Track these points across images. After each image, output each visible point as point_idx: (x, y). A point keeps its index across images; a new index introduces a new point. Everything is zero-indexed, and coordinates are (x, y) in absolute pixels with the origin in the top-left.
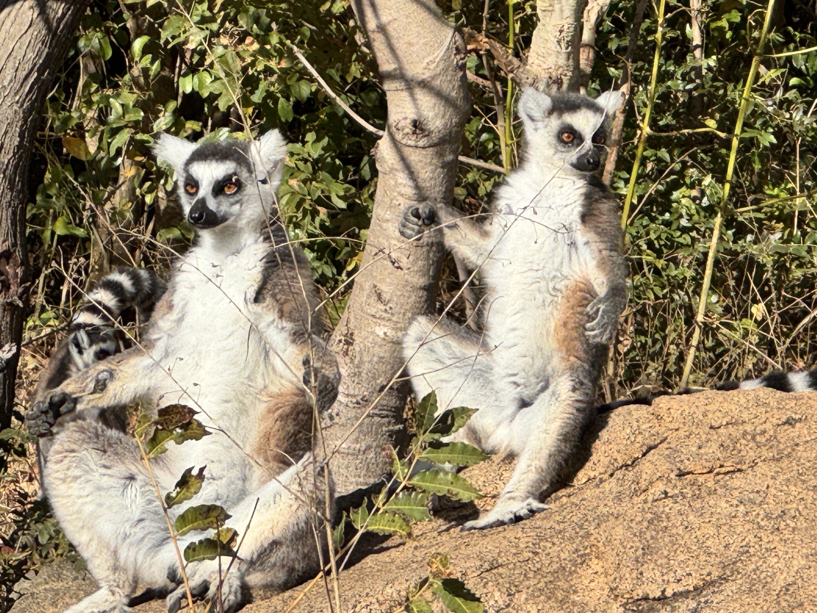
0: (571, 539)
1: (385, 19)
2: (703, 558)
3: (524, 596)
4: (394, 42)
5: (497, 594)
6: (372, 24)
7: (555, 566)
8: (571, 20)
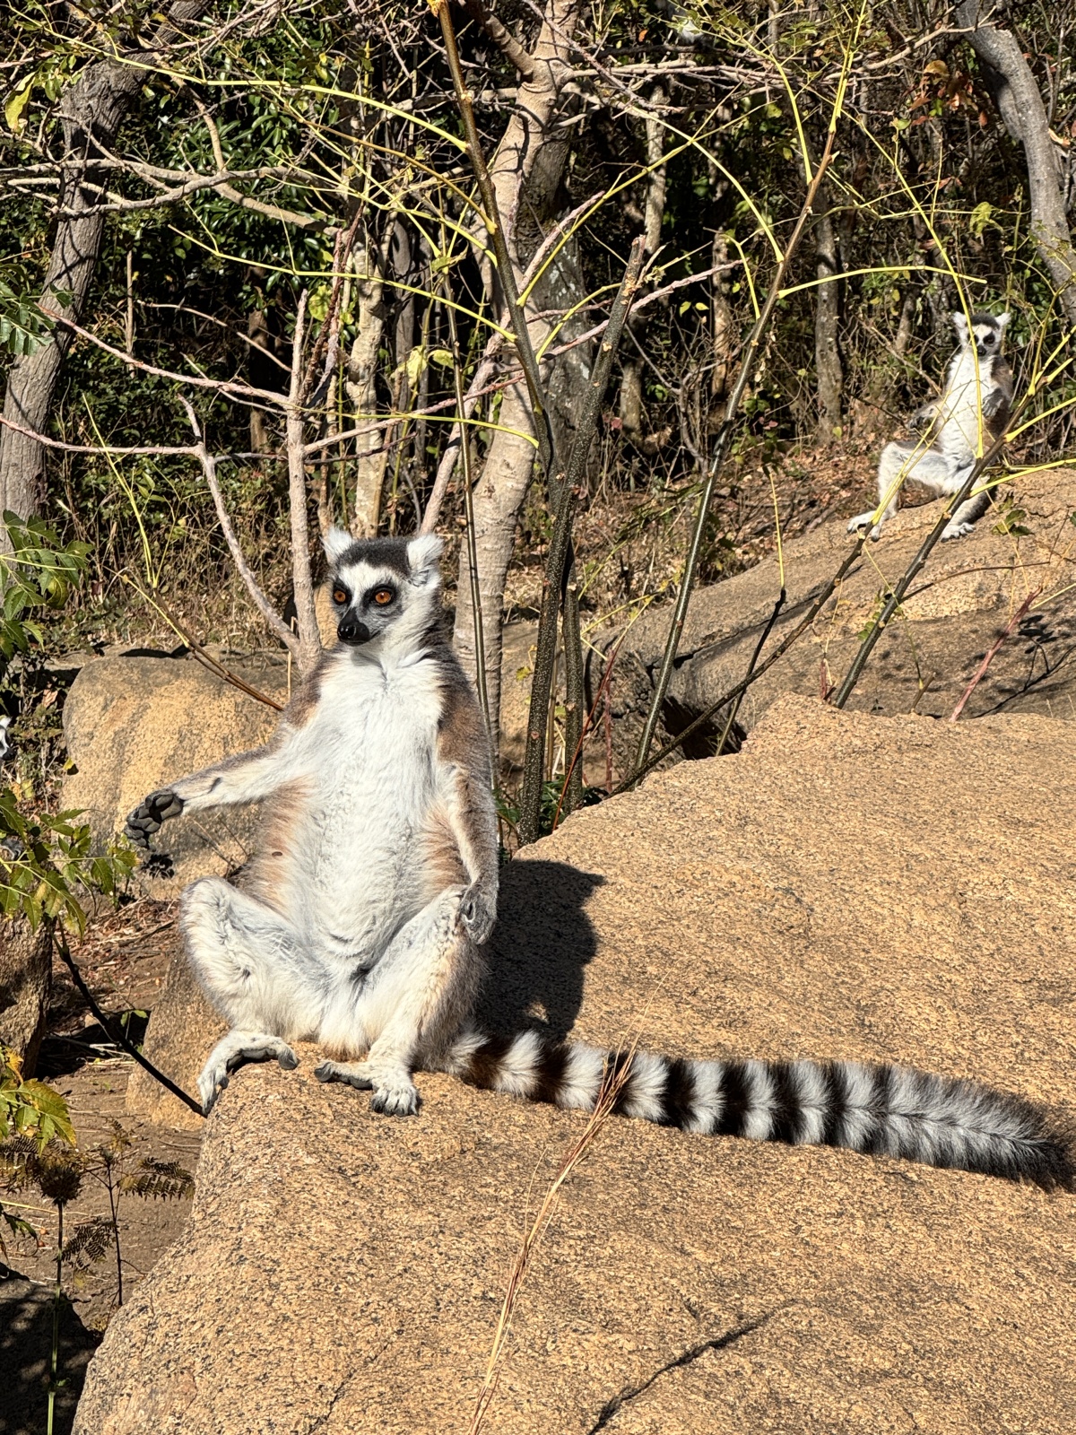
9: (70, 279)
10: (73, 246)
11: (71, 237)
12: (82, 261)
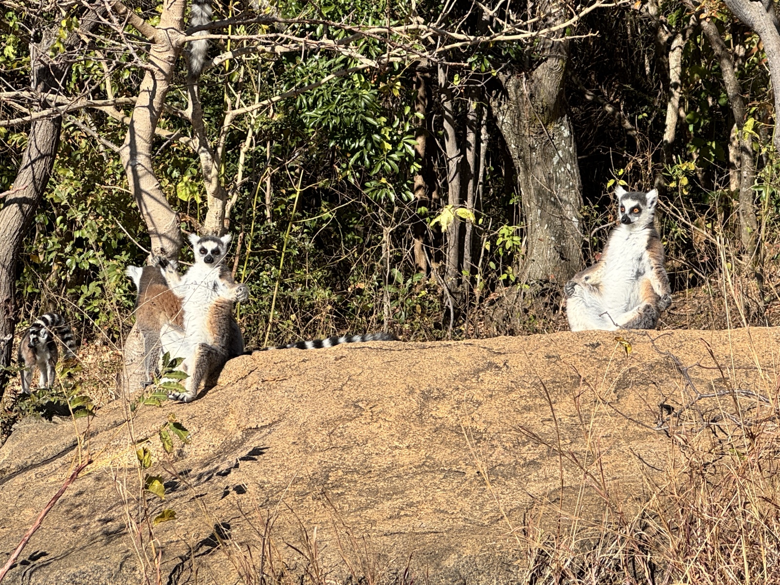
0: (222, 406)
1: (149, 211)
2: (272, 413)
3: (204, 428)
4: (153, 219)
5: (194, 428)
6: (145, 212)
7: (216, 416)
8: (221, 209)
9: (33, 169)
10: (36, 147)
11: (35, 141)
12: (42, 157)
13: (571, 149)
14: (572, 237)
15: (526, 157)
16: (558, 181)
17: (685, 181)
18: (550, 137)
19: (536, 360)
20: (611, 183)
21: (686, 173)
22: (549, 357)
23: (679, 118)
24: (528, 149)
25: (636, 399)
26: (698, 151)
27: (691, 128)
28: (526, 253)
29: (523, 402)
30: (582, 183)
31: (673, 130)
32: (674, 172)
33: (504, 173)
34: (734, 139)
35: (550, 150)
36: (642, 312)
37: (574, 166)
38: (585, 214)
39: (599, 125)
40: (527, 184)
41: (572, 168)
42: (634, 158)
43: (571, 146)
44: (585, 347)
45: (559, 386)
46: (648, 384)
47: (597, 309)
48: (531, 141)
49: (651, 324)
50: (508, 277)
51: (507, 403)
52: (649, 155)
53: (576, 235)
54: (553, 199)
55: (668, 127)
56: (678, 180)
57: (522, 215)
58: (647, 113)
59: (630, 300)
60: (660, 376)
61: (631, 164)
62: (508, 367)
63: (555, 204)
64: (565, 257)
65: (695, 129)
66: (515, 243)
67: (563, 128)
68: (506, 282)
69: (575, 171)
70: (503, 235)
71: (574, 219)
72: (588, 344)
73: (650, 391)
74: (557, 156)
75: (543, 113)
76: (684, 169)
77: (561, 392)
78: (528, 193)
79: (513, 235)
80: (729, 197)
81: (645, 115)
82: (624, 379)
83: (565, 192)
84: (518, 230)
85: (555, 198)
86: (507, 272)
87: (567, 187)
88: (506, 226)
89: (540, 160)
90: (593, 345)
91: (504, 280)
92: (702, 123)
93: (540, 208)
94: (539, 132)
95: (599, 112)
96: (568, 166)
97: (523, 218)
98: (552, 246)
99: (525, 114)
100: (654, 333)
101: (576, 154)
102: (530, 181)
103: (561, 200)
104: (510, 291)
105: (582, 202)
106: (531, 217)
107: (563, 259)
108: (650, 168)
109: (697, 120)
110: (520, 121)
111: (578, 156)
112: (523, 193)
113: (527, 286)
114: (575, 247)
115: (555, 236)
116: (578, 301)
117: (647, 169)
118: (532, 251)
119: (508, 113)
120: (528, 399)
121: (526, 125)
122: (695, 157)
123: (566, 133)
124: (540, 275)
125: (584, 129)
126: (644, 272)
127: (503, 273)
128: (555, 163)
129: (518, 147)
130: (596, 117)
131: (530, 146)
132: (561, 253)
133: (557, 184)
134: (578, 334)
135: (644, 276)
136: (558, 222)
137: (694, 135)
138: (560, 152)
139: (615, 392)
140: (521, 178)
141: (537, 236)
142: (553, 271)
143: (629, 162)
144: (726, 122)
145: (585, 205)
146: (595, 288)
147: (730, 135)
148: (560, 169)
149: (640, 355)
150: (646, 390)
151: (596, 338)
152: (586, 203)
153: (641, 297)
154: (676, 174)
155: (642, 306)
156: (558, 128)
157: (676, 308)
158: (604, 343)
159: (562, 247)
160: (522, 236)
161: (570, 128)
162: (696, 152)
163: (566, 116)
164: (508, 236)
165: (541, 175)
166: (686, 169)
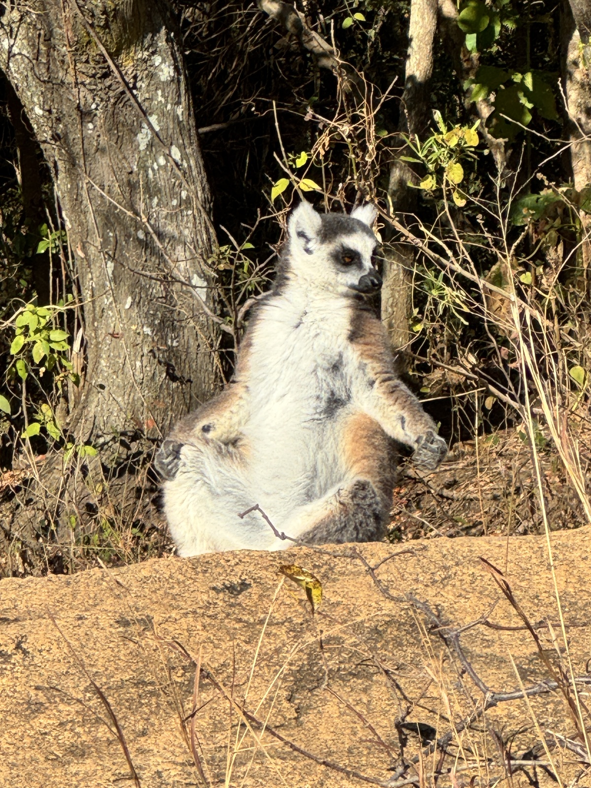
13: (180, 110)
14: (192, 324)
15: (71, 137)
16: (152, 190)
17: (455, 173)
18: (127, 84)
19: (95, 633)
20: (279, 188)
21: (460, 154)
22: (126, 624)
23: (441, 19)
24: (75, 115)
25: (342, 714)
26: (492, 98)
27: (471, 41)
28: (84, 369)
29: (66, 737)
30: (212, 191)
31: (427, 49)
32: (430, 152)
33: (19, 178)
34: (575, 63)
35: (128, 115)
36: (347, 500)
37: (188, 151)
38: (222, 267)
39: (251, 49)
40: (77, 201)
41: (185, 156)
42: (332, 123)
43: (178, 103)
44: (212, 594)
45: (152, 693)
46: (369, 677)
47: (240, 500)
48: (83, 96)
49: (372, 527)
50: (43, 430)
51: (27, 740)
52: (368, 115)
53: (202, 319)
54: (141, 235)
55: (414, 44)
56: (440, 172)
57: (67, 277)
58: (363, 13)
59: (315, 469)
60: (398, 653)
61: (325, 139)
62: (25, 652)
63: (146, 245)
64: (178, 374)
65: (482, 44)
66: (54, 346)
67: (157, 60)
68: (39, 444)
69: (194, 163)
70: (27, 328)
71: (196, 280)
72: (220, 585)
73: (375, 692)
74: (146, 129)
75: (106, 26)
76: (453, 144)
77: (158, 706)
78: (81, 224)
79: (48, 327)
80: (570, 205)
81: (359, 17)
82: (311, 665)
83: (171, 217)
84: (61, 315)
85: (147, 233)
86: (38, 417)
87: (175, 202)
88: (29, 307)
89: (103, 140)
90: (231, 589)
91: (32, 439)
92: (498, 29)
93: (113, 258)
94: (100, 72)
95: (249, 16)
96: (176, 154)
97: (71, 285)
98: (146, 350)
99: (64, 32)
100: (378, 550)
101: (192, 122)
102: (84, 193)
103: (161, 236)
104: (49, 463)
105: (214, 237)
106: (89, 282)
107: (173, 378)
108: (371, 147)
109: (486, 22)
110: (51, 47)
111: (198, 126)
112: (68, 225)
113: (90, 450)
114: (202, 349)
115: (152, 325)
116: (189, 483)
117: (364, 149)
118: (97, 362)
119: (22, 31)
120: (78, 730)
121: (68, 59)
122: (486, 111)
123: (166, 72)
124: (119, 422)
125: (215, 61)
126: (349, 397)
127: (32, 421)
128: (142, 147)
129: (50, 111)
130: (243, 29)
131: (78, 107)
132: (169, 366)
133: (151, 198)
134: (196, 563)
135: (350, 406)
136: (158, 289)
137: (480, 59)
138: (153, 119)
139: (290, 699)
140: (61, 187)
141: (108, 325)
142: (152, 409)
143: (321, 133)
144: (556, 25)
145: (221, 244)
146: (231, 448)
147: (565, 55)
148: (156, 160)
149: (346, 607)
150: (365, 690)
151: (239, 569)
152: (223, 240)
153: (342, 460)
154: (434, 157)
155: (347, 485)
156: (145, 61)
157: (455, 482)
158: (258, 581)
159: (170, 349)
160: (71, 330)
161: (175, 59)
162: (486, 100)
163: (163, 30)
164: (37, 331)
165: (109, 179)
166: (458, 145)
